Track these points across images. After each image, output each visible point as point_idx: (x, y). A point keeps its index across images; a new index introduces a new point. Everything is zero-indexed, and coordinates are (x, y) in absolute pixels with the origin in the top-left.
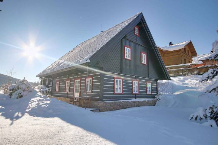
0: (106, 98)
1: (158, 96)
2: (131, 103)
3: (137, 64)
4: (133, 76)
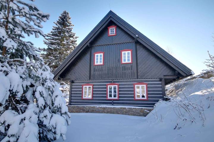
2: (98, 109)
3: (114, 66)
4: (107, 80)
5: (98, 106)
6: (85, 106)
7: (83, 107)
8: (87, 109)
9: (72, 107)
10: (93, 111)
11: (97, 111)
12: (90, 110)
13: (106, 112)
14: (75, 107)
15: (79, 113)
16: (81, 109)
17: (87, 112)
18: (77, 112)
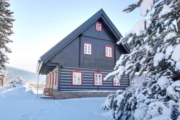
0: (63, 88)
1: (128, 88)
2: (90, 94)
3: (100, 58)
4: (95, 69)
5: (90, 91)
6: (78, 91)
7: (76, 92)
8: (80, 94)
9: (64, 93)
10: (85, 96)
11: (89, 96)
12: (82, 95)
13: (96, 96)
14: (67, 93)
15: (72, 98)
16: (74, 95)
17: (80, 97)
18: (70, 98)
